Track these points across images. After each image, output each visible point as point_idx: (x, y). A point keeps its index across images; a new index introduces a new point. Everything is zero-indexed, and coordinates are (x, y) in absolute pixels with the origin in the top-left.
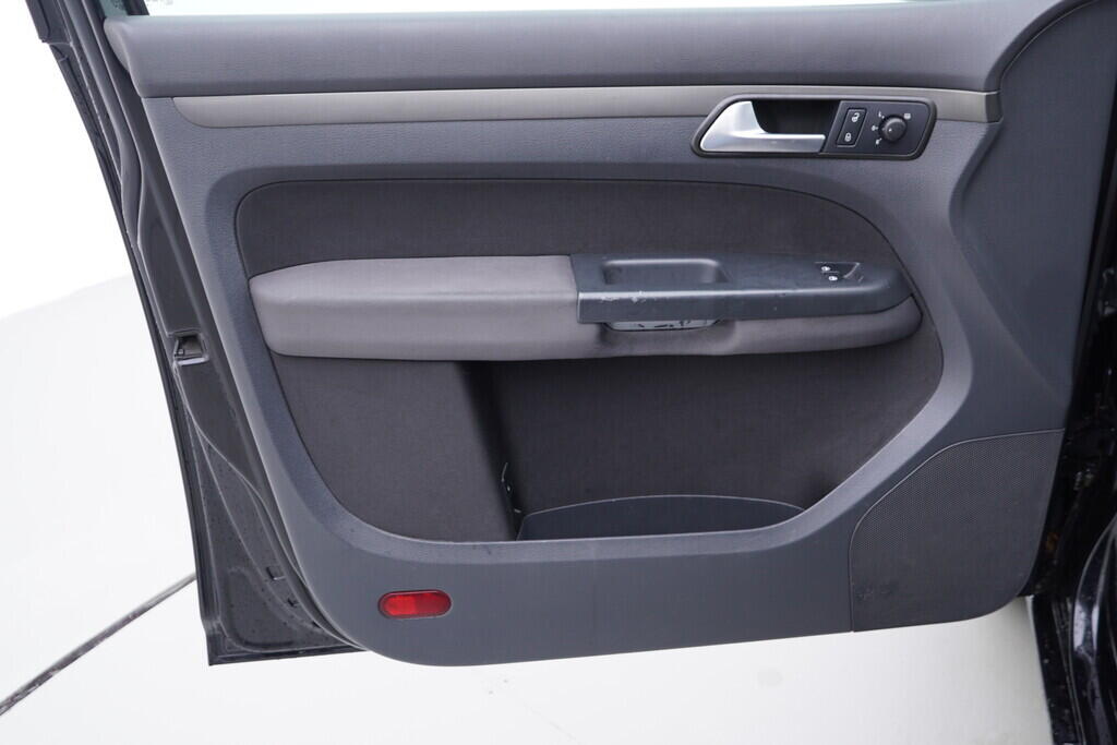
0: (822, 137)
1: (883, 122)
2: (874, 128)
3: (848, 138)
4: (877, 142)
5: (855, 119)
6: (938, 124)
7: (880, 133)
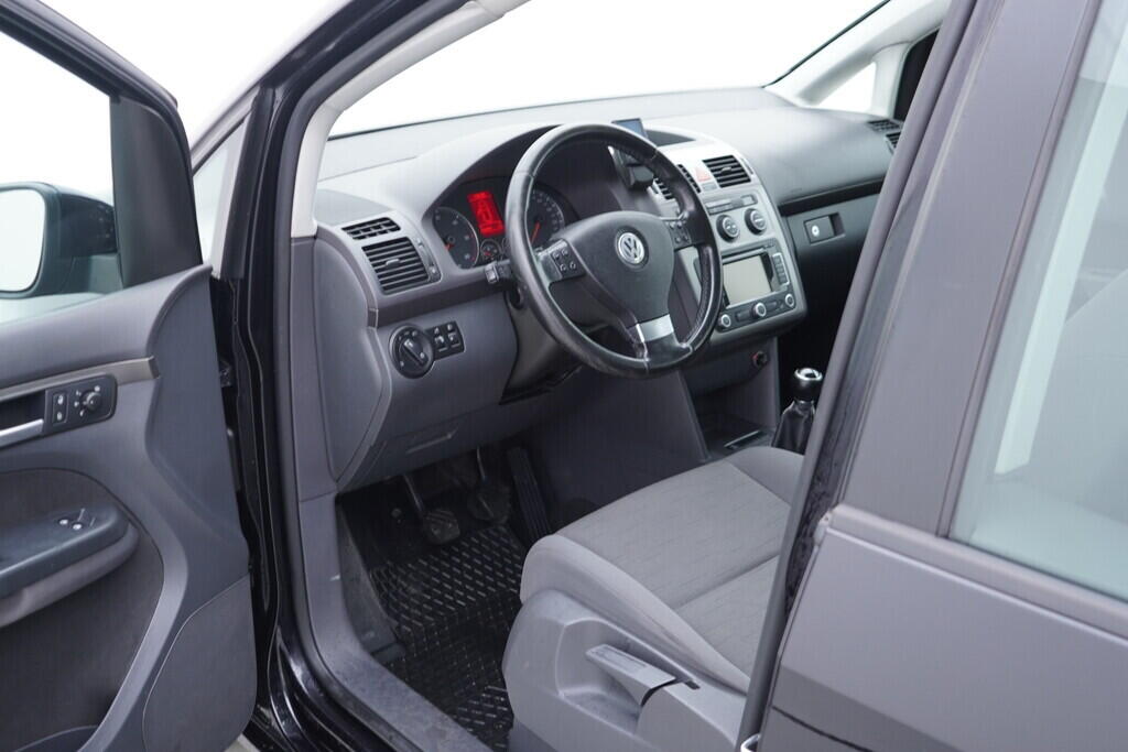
0: (40, 422)
1: (82, 399)
2: (76, 404)
3: (60, 416)
4: (81, 413)
5: (61, 401)
6: (119, 388)
7: (82, 407)
